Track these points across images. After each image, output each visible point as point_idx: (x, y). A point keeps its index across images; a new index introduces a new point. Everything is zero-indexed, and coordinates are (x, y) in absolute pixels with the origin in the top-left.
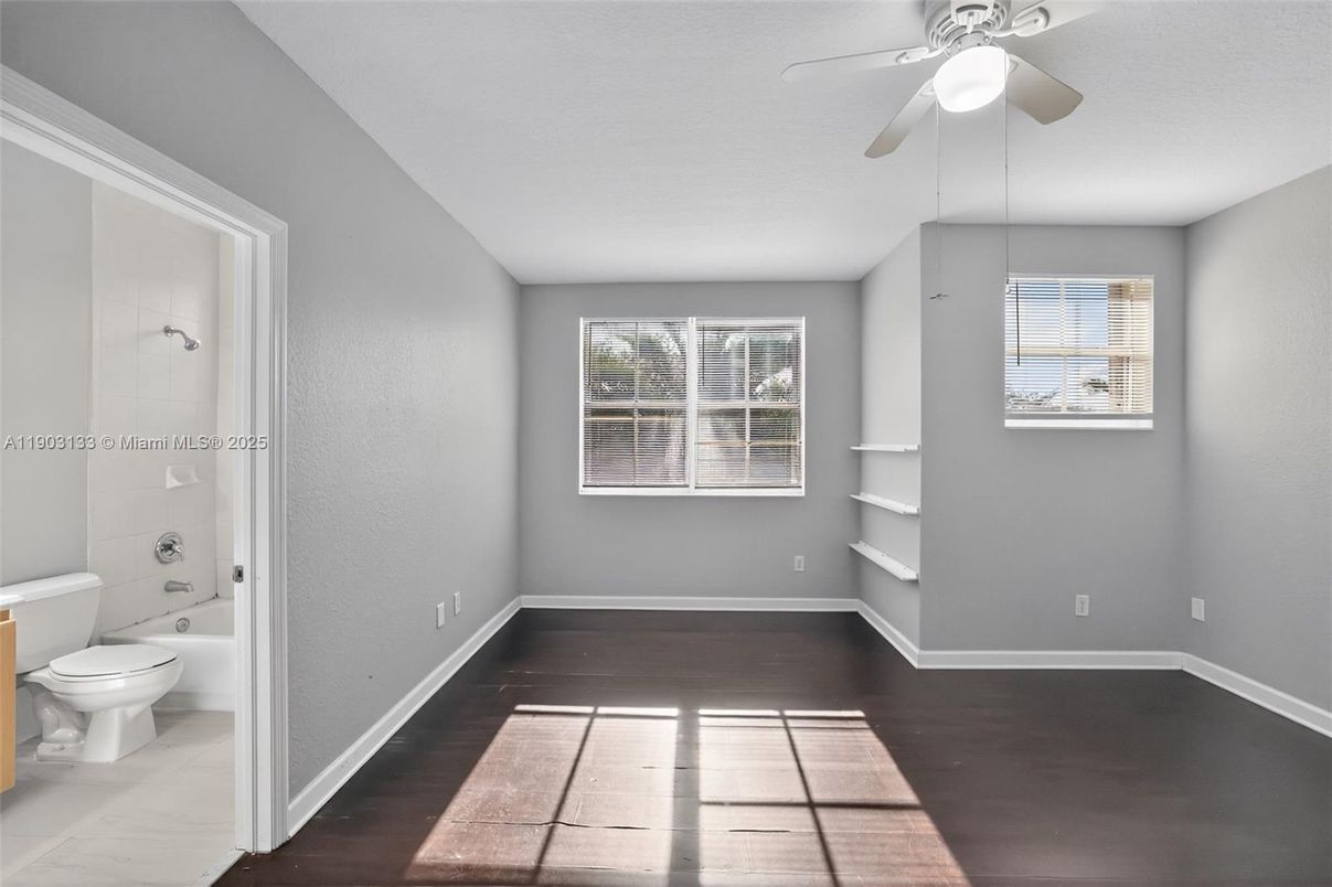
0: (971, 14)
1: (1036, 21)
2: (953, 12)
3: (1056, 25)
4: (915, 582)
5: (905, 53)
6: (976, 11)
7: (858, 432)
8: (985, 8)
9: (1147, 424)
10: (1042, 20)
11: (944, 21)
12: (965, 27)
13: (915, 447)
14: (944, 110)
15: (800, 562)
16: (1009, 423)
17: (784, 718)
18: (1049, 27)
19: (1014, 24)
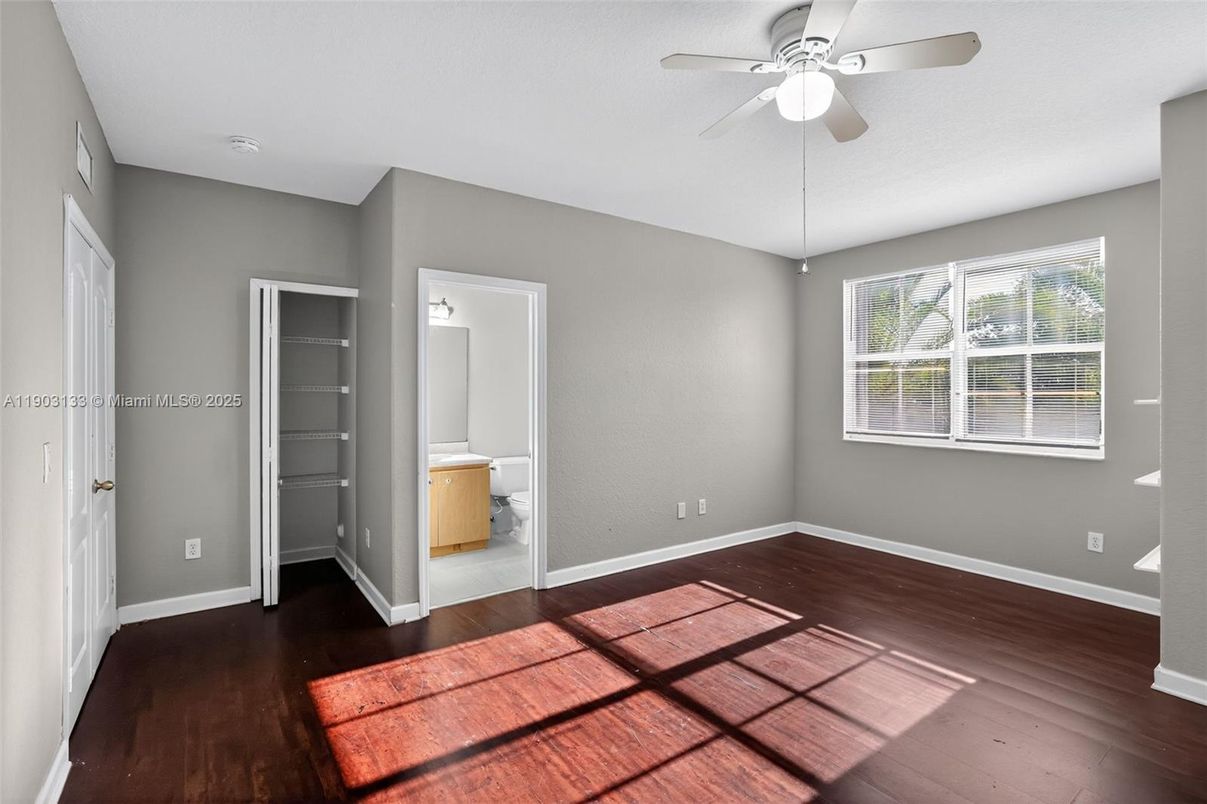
0: (816, 44)
1: (856, 64)
2: (803, 40)
3: (867, 72)
5: (761, 65)
6: (819, 42)
10: (860, 63)
11: (789, 45)
12: (807, 54)
15: (1097, 540)
18: (863, 72)
19: (840, 61)
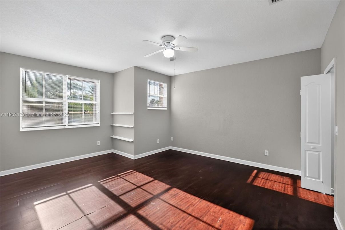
4: (132, 142)
7: (113, 109)
8: (175, 45)
9: (166, 109)
10: (179, 49)
13: (133, 113)
14: (165, 57)
15: (99, 142)
16: (148, 108)
17: (119, 176)
